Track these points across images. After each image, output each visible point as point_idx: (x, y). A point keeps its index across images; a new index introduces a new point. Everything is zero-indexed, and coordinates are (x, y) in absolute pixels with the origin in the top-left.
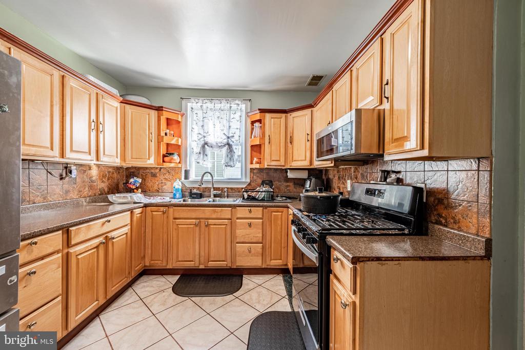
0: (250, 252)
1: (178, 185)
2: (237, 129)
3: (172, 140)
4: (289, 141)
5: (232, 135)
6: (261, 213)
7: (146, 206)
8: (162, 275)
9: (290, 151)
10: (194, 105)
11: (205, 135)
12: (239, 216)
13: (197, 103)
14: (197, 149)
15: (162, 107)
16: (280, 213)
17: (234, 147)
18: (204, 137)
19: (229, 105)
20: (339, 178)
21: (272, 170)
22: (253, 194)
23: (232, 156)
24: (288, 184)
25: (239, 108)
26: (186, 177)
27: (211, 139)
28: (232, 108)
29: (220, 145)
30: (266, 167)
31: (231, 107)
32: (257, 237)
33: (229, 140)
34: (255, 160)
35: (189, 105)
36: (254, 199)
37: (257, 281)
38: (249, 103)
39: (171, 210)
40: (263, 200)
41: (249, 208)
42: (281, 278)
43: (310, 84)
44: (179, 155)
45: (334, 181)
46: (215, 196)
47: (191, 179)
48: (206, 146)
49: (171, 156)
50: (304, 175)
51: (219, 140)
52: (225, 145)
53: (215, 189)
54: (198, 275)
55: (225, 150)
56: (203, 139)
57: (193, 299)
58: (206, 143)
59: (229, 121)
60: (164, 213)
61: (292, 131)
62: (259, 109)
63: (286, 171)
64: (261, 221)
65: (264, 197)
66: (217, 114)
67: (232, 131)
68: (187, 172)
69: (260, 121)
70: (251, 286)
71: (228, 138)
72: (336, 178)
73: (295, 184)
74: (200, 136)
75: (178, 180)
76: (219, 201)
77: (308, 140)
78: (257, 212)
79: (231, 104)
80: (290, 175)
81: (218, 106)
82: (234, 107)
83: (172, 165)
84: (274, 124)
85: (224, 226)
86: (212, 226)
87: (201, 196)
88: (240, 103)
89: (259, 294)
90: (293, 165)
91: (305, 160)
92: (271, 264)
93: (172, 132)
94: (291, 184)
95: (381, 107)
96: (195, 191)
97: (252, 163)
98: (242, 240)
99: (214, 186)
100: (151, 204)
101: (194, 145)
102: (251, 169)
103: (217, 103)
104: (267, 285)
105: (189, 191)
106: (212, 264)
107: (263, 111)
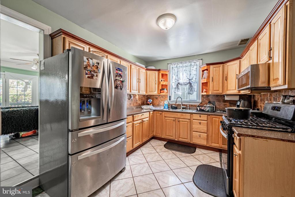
0: (200, 137)
1: (166, 103)
2: (194, 75)
3: (164, 83)
4: (225, 79)
5: (192, 78)
6: (206, 118)
7: (154, 111)
8: (160, 140)
9: (226, 85)
10: (174, 66)
11: (178, 79)
12: (194, 118)
13: (175, 65)
14: (174, 86)
15: (160, 69)
16: (218, 119)
17: (193, 84)
18: (178, 80)
19: (190, 64)
20: (261, 100)
21: (215, 96)
22: (203, 108)
23: (192, 89)
24: (226, 103)
25: (196, 64)
26: (170, 99)
27: (181, 81)
28: (192, 65)
29: (185, 84)
30: (210, 94)
31: (191, 64)
32: (204, 130)
33: (190, 81)
34: (204, 90)
35: (171, 66)
36: (203, 111)
37: (203, 152)
38: (201, 61)
39: (164, 113)
40: (208, 111)
41: (200, 115)
42: (218, 154)
43: (240, 44)
44: (167, 89)
45: (258, 102)
46: (183, 108)
47: (171, 100)
48: (179, 84)
49: (164, 90)
50: (237, 98)
51: (185, 81)
52: (188, 84)
53: (183, 105)
54: (175, 143)
55: (188, 86)
56: (177, 81)
57: (172, 151)
58: (179, 83)
59: (190, 72)
60: (161, 114)
61: (227, 74)
62: (206, 64)
63: (224, 96)
64: (206, 122)
65: (209, 110)
66: (184, 69)
67: (192, 76)
68: (170, 97)
69: (207, 70)
70: (200, 153)
71: (190, 80)
72: (259, 100)
73: (230, 103)
74: (176, 80)
75: (166, 101)
76: (184, 111)
77: (237, 78)
78: (204, 117)
79: (191, 63)
80: (226, 98)
81: (185, 65)
82: (193, 64)
83: (164, 94)
84: (215, 71)
85: (187, 122)
86: (181, 122)
87: (176, 108)
88: (196, 61)
89: (204, 157)
90: (227, 92)
91: (235, 89)
92: (212, 145)
93: (164, 79)
94: (228, 104)
96: (174, 106)
97: (202, 92)
98: (196, 130)
99: (183, 104)
100: (156, 110)
101: (173, 84)
102: (202, 95)
103: (184, 64)
104: (209, 155)
105: (171, 106)
106: (180, 139)
107: (208, 65)
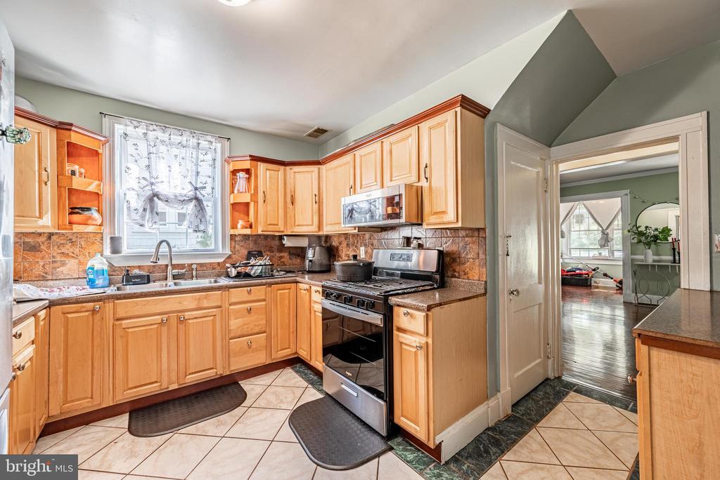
0: (250, 347)
1: (98, 263)
2: (209, 177)
3: (90, 184)
4: (289, 200)
5: (202, 185)
6: (264, 293)
7: (52, 304)
8: (87, 424)
9: (290, 213)
10: (130, 130)
11: (153, 180)
12: (233, 300)
13: (135, 127)
14: (136, 203)
15: (71, 125)
16: (288, 291)
17: (205, 203)
18: (152, 184)
19: (195, 141)
20: (348, 245)
21: (262, 237)
22: (248, 270)
23: (204, 216)
24: (282, 254)
25: (213, 147)
26: (115, 250)
27: (162, 189)
28: (201, 145)
29: (182, 199)
30: (260, 232)
31: (199, 144)
32: (259, 325)
33: (198, 193)
34: (241, 223)
35: (119, 129)
36: (247, 276)
37: (262, 383)
38: (227, 144)
39: (109, 306)
40: (259, 277)
41: (249, 288)
42: (291, 371)
43: (310, 135)
44: (98, 211)
45: (340, 248)
46: (175, 277)
47: (123, 253)
48: (155, 199)
49: (86, 213)
50: (304, 243)
51: (178, 191)
52: (191, 200)
53: (174, 267)
54: (167, 402)
55: (192, 205)
56: (149, 188)
57: (183, 431)
58: (156, 195)
59: (197, 165)
60: (94, 311)
61: (293, 190)
62: (250, 156)
63: (281, 238)
64: (264, 303)
65: (261, 272)
66: (175, 151)
67: (202, 179)
68: (115, 241)
69: (248, 171)
70: (259, 390)
71: (196, 189)
72: (344, 244)
73: (290, 254)
74: (144, 183)
75: (99, 255)
76: (185, 284)
77: (316, 202)
78: (259, 292)
79: (199, 139)
80: (287, 242)
81: (176, 138)
82: (204, 144)
83: (90, 229)
84: (270, 178)
85: (212, 318)
86: (190, 321)
87: (148, 280)
88: (213, 140)
89: (275, 393)
90: (295, 230)
91: (312, 225)
92: (279, 356)
93: (83, 170)
94: (286, 255)
95: (419, 184)
96: (137, 272)
97: (234, 226)
98: (239, 333)
99: (174, 262)
100: (65, 299)
101: (132, 197)
102: (231, 235)
103: (175, 135)
104: (279, 381)
105: (124, 273)
106: (191, 379)
107: (255, 159)
